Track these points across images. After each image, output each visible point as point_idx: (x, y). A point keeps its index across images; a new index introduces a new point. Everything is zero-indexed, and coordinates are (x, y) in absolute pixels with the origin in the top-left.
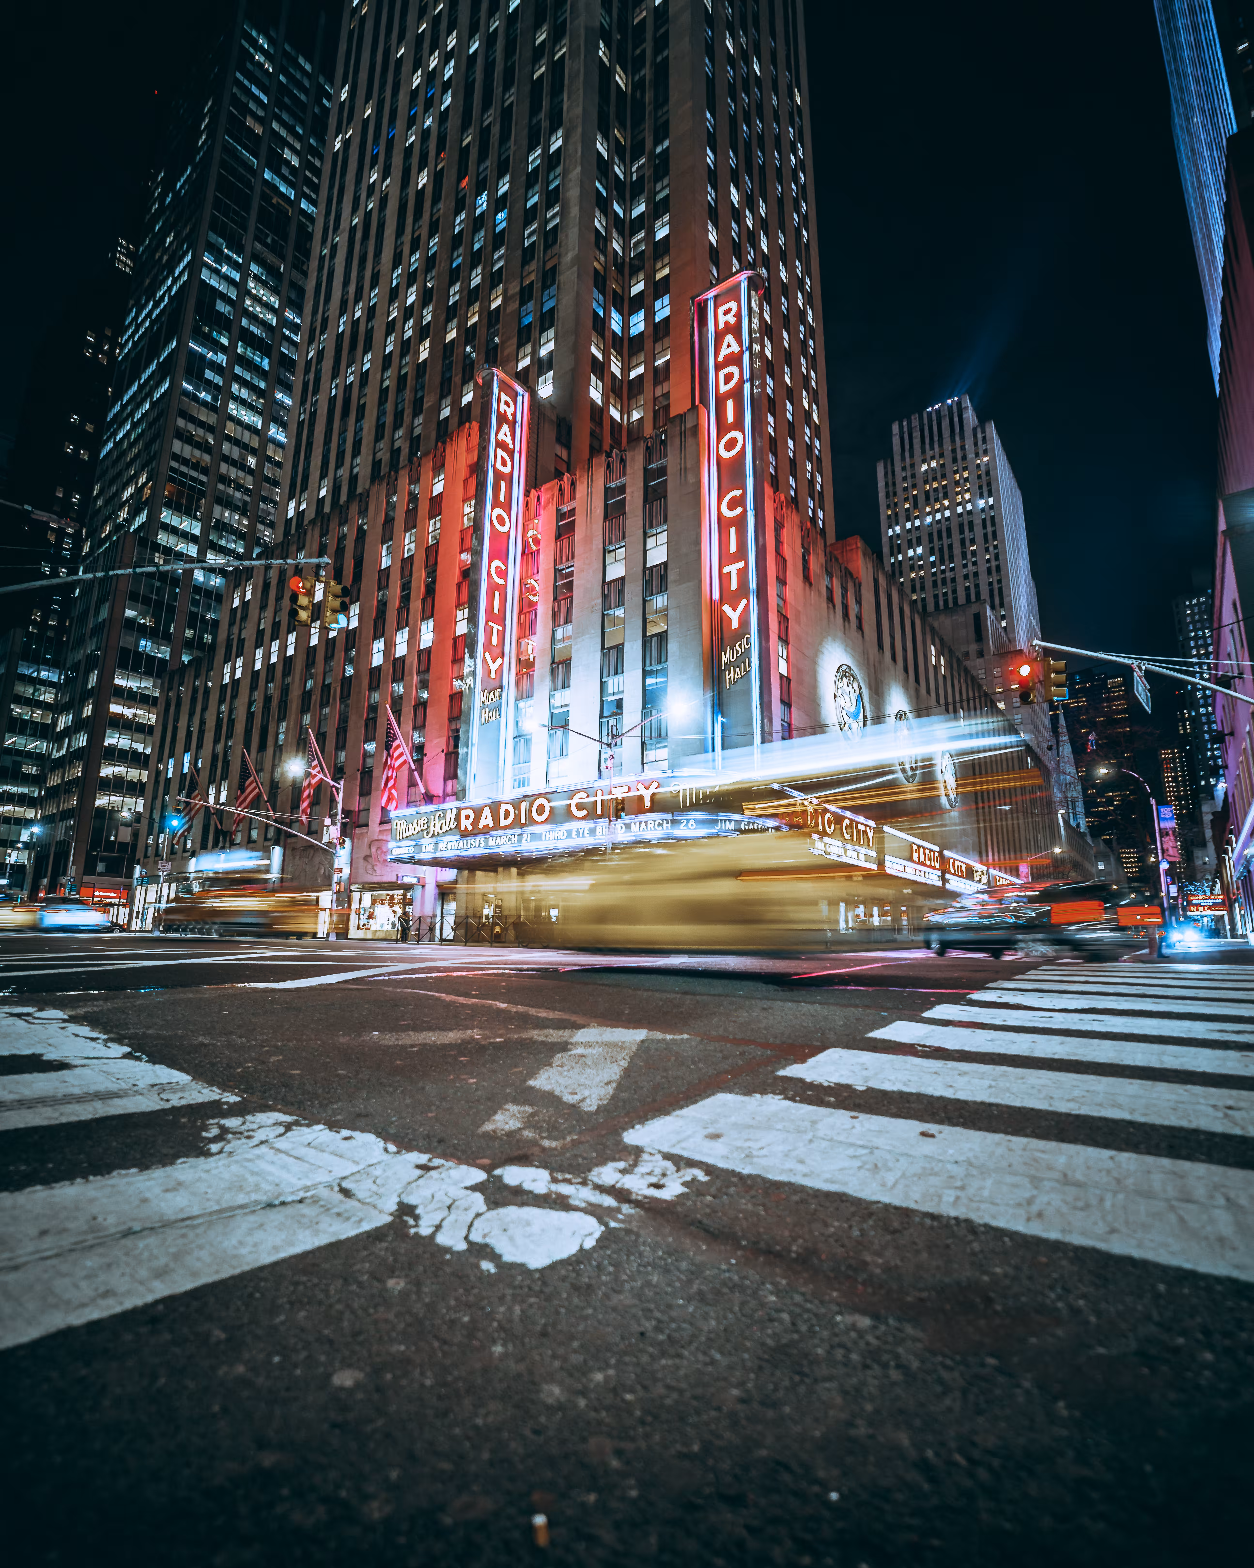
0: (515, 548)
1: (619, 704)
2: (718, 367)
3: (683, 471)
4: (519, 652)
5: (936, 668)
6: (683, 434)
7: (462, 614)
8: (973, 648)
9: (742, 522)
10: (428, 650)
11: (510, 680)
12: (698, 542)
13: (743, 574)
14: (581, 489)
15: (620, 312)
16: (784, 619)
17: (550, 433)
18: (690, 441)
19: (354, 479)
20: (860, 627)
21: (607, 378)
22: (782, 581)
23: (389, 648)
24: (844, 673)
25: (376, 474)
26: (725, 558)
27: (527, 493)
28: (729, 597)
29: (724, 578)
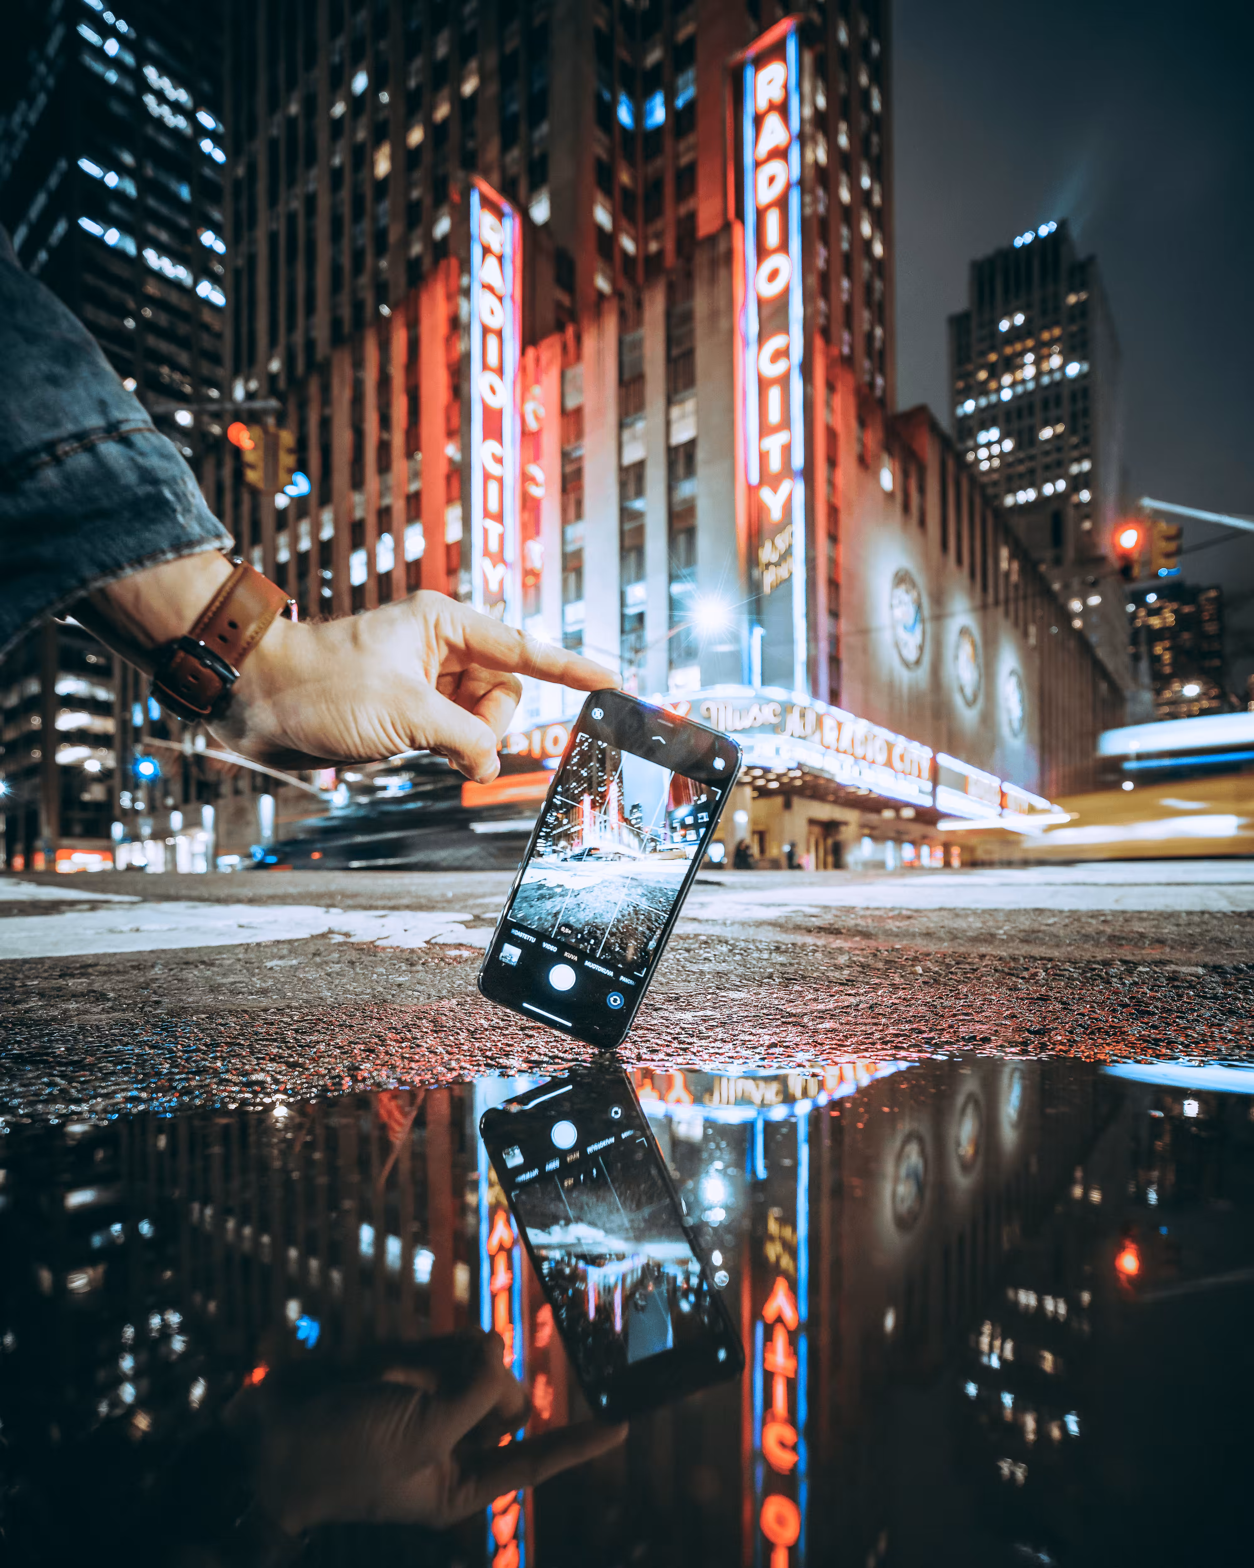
0: (510, 427)
1: (641, 617)
2: (758, 164)
3: (714, 315)
4: (524, 558)
5: (1007, 574)
6: (714, 264)
7: (454, 514)
8: (1049, 554)
9: (784, 381)
10: (417, 563)
11: (513, 591)
12: (730, 409)
13: (787, 450)
14: (589, 344)
15: (631, 95)
16: (833, 512)
17: (546, 271)
18: (722, 273)
19: (310, 345)
20: (922, 522)
21: (617, 193)
22: (832, 462)
23: (371, 562)
24: (902, 579)
25: (337, 338)
26: (765, 430)
27: (523, 352)
28: (769, 479)
29: (763, 457)
